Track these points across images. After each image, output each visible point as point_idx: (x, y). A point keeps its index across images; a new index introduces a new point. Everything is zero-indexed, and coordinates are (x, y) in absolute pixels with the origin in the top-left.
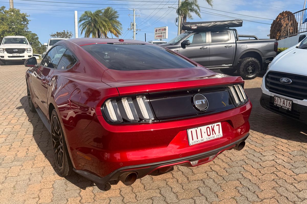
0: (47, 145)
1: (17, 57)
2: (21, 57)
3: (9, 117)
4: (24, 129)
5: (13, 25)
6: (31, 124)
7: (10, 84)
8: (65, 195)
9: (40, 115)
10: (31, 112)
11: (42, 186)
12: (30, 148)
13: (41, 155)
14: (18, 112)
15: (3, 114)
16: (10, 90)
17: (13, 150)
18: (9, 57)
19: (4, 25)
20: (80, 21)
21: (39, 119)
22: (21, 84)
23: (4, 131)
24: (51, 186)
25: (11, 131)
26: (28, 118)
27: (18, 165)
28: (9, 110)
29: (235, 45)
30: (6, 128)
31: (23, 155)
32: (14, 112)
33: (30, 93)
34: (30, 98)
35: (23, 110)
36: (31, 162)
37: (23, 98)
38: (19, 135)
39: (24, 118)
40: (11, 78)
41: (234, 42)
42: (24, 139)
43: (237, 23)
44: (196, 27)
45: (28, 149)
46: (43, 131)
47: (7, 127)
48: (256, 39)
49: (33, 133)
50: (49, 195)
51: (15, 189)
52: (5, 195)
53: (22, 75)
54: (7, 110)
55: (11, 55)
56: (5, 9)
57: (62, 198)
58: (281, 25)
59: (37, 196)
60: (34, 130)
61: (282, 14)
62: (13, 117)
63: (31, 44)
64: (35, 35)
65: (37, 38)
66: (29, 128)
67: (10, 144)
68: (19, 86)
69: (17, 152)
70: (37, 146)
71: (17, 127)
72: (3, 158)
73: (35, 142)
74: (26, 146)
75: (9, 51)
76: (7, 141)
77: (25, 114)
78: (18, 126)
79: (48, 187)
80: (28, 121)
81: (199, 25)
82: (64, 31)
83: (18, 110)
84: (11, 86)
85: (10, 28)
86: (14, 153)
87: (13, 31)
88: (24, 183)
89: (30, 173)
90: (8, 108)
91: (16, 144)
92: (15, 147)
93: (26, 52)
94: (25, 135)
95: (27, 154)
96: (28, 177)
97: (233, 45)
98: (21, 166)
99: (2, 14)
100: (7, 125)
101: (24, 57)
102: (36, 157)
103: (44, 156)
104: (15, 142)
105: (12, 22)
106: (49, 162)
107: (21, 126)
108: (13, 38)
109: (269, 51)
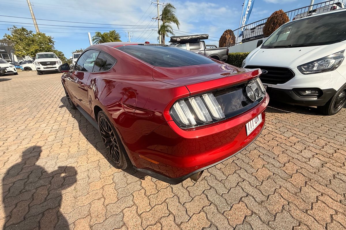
0: (95, 137)
1: (50, 68)
2: (54, 68)
3: (54, 115)
4: (70, 125)
5: (42, 45)
6: (75, 120)
7: (49, 88)
8: (128, 189)
9: (81, 112)
10: (72, 109)
11: (102, 183)
12: (80, 142)
13: (92, 149)
14: (61, 110)
15: (48, 113)
16: (51, 93)
17: (65, 146)
18: (44, 68)
19: (35, 45)
20: (93, 40)
21: (81, 115)
22: (58, 87)
23: (52, 128)
24: (112, 181)
25: (58, 128)
26: (71, 114)
27: (73, 162)
28: (53, 109)
29: (204, 51)
30: (53, 126)
31: (75, 151)
32: (58, 111)
33: (69, 95)
34: (69, 98)
35: (65, 108)
36: (84, 157)
37: (63, 98)
38: (66, 131)
39: (68, 115)
40: (49, 84)
41: (204, 50)
42: (72, 134)
43: (205, 37)
44: (180, 40)
45: (78, 144)
46: (87, 125)
47: (55, 124)
48: (216, 47)
49: (79, 128)
50: (113, 192)
51: (77, 192)
52: (68, 200)
53: (58, 80)
54: (52, 109)
55: (46, 67)
56: (32, 33)
57: (126, 193)
58: (226, 39)
59: (102, 196)
60: (79, 125)
61: (226, 32)
62: (58, 115)
63: (59, 58)
64: (61, 52)
65: (63, 55)
66: (74, 124)
67: (61, 141)
68: (57, 89)
69: (69, 148)
70: (86, 140)
71: (64, 124)
72: (56, 156)
73: (83, 135)
74: (76, 141)
75: (43, 64)
76: (57, 138)
77: (68, 111)
78: (64, 122)
79: (109, 183)
80: (71, 117)
81: (182, 38)
82: (81, 49)
83: (60, 108)
84: (51, 89)
85: (40, 47)
86: (66, 149)
87: (43, 50)
88: (85, 182)
89: (87, 169)
90: (52, 108)
91: (66, 140)
92: (66, 143)
93: (57, 64)
94: (72, 130)
95: (79, 149)
96: (86, 174)
97: (203, 52)
98: (76, 163)
99: (31, 37)
100: (54, 123)
101: (56, 67)
102: (88, 151)
103: (95, 149)
104: (64, 138)
105: (41, 43)
106: (101, 154)
107: (67, 122)
108: (45, 54)
109: (223, 55)
